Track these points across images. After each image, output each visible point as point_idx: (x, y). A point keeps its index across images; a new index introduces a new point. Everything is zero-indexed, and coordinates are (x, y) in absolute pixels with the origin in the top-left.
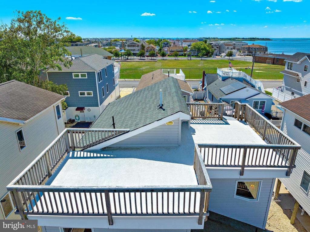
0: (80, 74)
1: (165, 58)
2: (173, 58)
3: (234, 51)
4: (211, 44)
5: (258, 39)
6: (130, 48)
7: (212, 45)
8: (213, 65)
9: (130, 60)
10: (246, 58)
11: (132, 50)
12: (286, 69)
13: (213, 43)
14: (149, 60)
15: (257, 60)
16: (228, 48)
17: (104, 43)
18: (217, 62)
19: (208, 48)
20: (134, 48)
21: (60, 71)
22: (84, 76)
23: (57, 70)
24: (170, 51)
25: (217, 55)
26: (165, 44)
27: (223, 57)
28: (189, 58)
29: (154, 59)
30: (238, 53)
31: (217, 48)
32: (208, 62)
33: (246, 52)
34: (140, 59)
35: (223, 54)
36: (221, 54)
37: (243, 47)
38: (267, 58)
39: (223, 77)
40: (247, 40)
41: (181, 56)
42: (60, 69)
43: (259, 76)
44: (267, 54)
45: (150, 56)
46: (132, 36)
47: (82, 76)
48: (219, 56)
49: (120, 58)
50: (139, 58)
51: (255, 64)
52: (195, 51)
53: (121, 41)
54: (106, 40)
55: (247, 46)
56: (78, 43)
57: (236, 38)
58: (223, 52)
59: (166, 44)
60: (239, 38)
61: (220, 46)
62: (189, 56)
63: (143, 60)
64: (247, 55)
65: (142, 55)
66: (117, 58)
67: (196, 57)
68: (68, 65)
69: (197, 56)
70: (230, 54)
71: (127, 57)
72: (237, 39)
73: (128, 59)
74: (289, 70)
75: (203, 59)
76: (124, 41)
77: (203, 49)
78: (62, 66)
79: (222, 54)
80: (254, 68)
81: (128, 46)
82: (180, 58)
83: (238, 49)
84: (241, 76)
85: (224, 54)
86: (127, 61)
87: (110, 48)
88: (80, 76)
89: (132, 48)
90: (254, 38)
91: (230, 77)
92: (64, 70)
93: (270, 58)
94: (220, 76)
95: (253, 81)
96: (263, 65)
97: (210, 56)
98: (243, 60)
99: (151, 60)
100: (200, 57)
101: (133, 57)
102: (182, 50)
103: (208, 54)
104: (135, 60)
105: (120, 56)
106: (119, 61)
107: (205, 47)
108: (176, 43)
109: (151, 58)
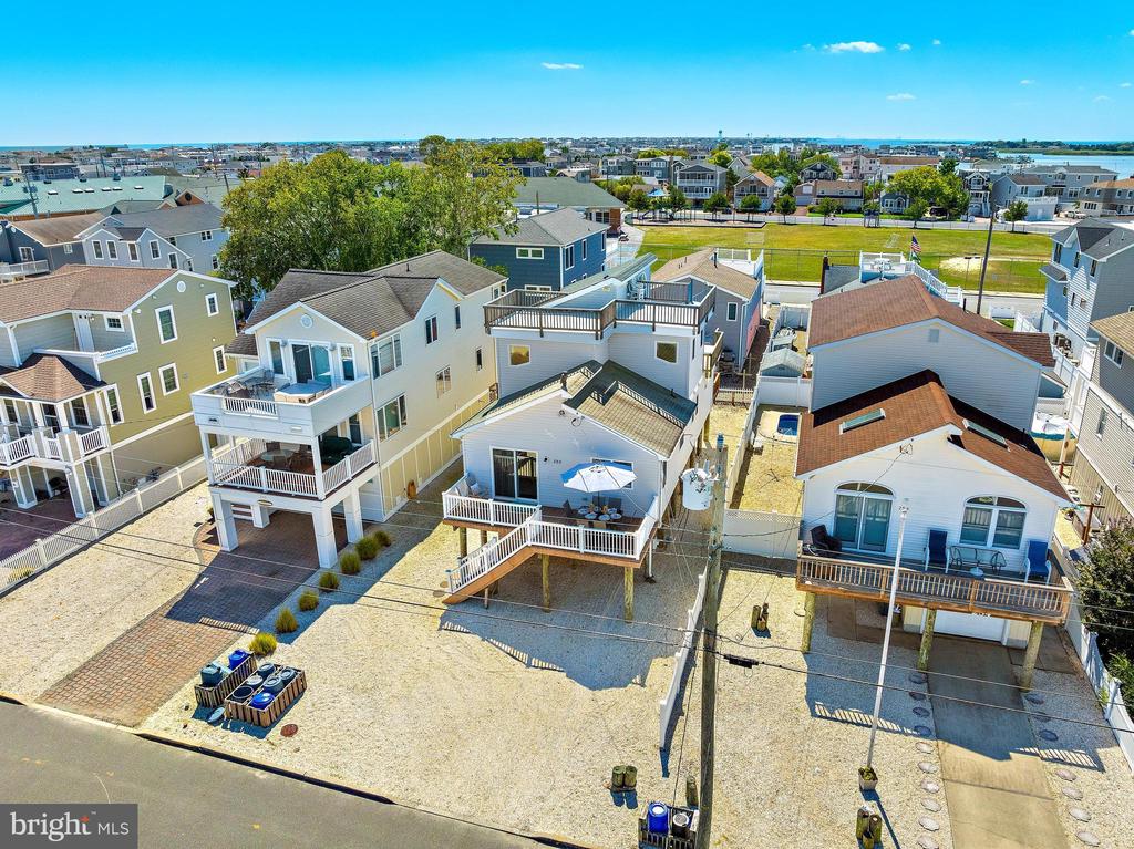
0: (530, 250)
1: (790, 218)
2: (818, 219)
3: (1047, 201)
4: (966, 174)
6: (686, 183)
7: (969, 178)
9: (678, 223)
11: (691, 189)
12: (1052, 262)
13: (971, 173)
14: (737, 224)
16: (1025, 191)
17: (612, 163)
19: (948, 190)
20: (700, 183)
21: (496, 243)
22: (539, 254)
23: (490, 241)
24: (819, 196)
25: (979, 215)
26: (816, 168)
27: (1000, 221)
28: (873, 222)
29: (752, 222)
30: (1069, 207)
31: (986, 188)
33: (1101, 205)
34: (713, 220)
36: (998, 210)
37: (1089, 185)
41: (854, 212)
42: (496, 238)
45: (744, 212)
46: (720, 132)
47: (534, 254)
48: (987, 217)
49: (650, 215)
50: (709, 215)
52: (905, 198)
53: (667, 158)
54: (627, 145)
56: (533, 165)
58: (1007, 205)
61: (995, 184)
62: (871, 213)
63: (719, 224)
65: (718, 205)
66: (641, 214)
67: (901, 219)
68: (511, 231)
69: (898, 214)
70: (1018, 214)
71: (670, 211)
73: (672, 219)
74: (1055, 265)
76: (676, 158)
78: (501, 233)
81: (682, 177)
82: (840, 220)
83: (1072, 196)
86: (670, 223)
87: (627, 182)
88: (530, 253)
89: (694, 183)
92: (505, 240)
97: (952, 218)
99: (743, 224)
101: (688, 211)
102: (859, 194)
103: (948, 209)
104: (693, 223)
105: (651, 207)
106: (644, 222)
108: (862, 165)
109: (744, 217)
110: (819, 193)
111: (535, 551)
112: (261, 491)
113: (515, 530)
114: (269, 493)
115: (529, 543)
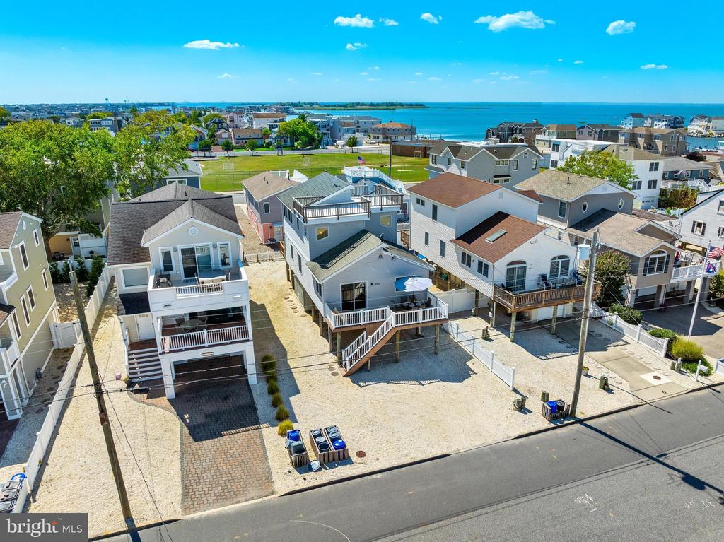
1: (231, 153)
2: (248, 152)
3: (359, 135)
4: (315, 123)
5: (402, 105)
7: (318, 124)
8: (326, 162)
10: (380, 149)
12: (431, 164)
13: (318, 122)
14: (201, 158)
15: (399, 151)
16: (347, 131)
18: (332, 156)
19: (310, 132)
22: (183, 182)
24: (237, 139)
25: (328, 144)
26: (215, 122)
27: (340, 147)
28: (280, 153)
29: (210, 157)
30: (366, 139)
31: (328, 130)
32: (316, 158)
33: (381, 136)
35: (340, 143)
36: (335, 141)
37: (373, 127)
38: (414, 148)
39: (353, 178)
40: (380, 107)
41: (261, 147)
43: (402, 177)
44: (417, 140)
45: (202, 151)
46: (107, 99)
48: (333, 146)
51: (395, 159)
53: (112, 118)
55: (380, 126)
57: (358, 104)
58: (340, 139)
59: (218, 124)
60: (363, 104)
61: (331, 127)
62: (278, 147)
64: (383, 143)
67: (291, 150)
69: (292, 147)
70: (353, 143)
72: (358, 107)
74: (434, 165)
75: (305, 152)
77: (301, 134)
79: (338, 142)
80: (392, 166)
82: (261, 152)
83: (366, 132)
84: (376, 176)
85: (341, 141)
90: (392, 104)
91: (362, 178)
93: (420, 148)
94: (349, 176)
95: (392, 183)
96: (409, 159)
97: (317, 147)
98: (377, 152)
99: (205, 159)
100: (297, 149)
102: (260, 137)
103: (312, 143)
107: (305, 130)
108: (235, 119)
109: (201, 154)
110: (236, 137)
111: (397, 329)
112: (204, 347)
113: (385, 323)
114: (209, 346)
115: (394, 325)
